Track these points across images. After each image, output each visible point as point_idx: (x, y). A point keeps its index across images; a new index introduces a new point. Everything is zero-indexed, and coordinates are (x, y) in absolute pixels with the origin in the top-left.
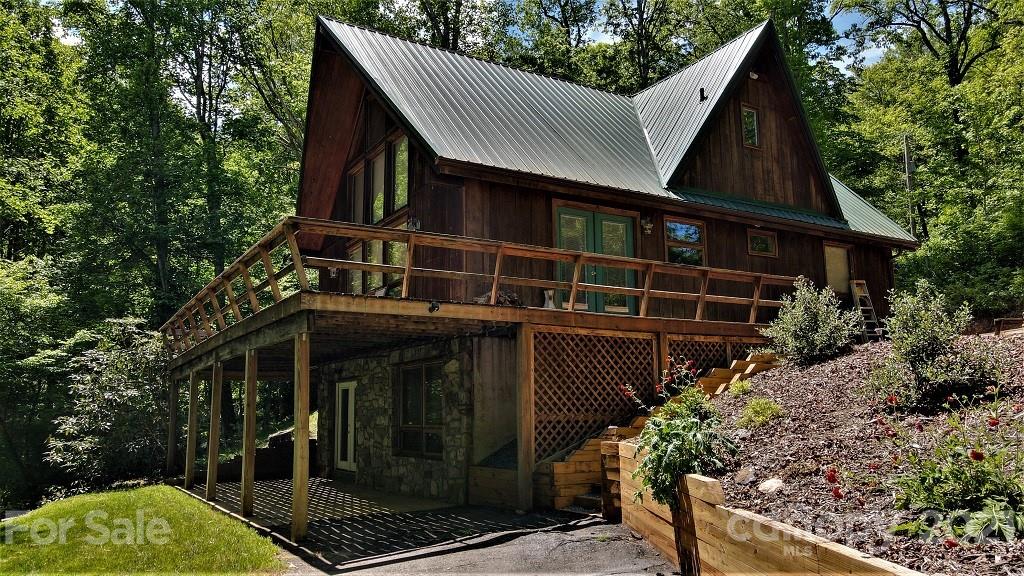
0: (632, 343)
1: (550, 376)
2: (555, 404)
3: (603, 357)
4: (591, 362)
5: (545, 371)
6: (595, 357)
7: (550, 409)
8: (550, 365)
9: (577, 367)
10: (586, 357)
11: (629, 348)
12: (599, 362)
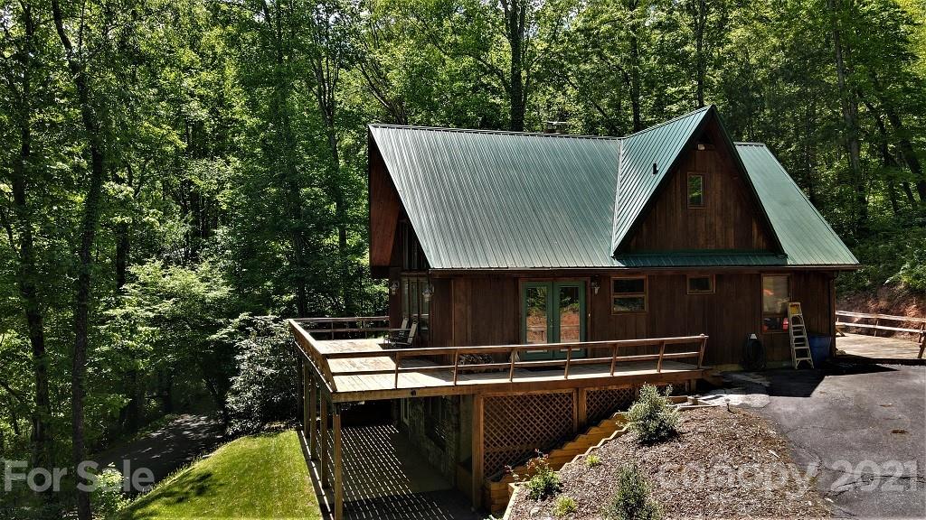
0: (558, 396)
1: (495, 424)
2: (498, 441)
3: (535, 408)
4: (525, 412)
5: (492, 421)
6: (529, 408)
7: (495, 445)
8: (495, 418)
9: (515, 416)
10: (522, 409)
11: (554, 400)
12: (532, 412)
